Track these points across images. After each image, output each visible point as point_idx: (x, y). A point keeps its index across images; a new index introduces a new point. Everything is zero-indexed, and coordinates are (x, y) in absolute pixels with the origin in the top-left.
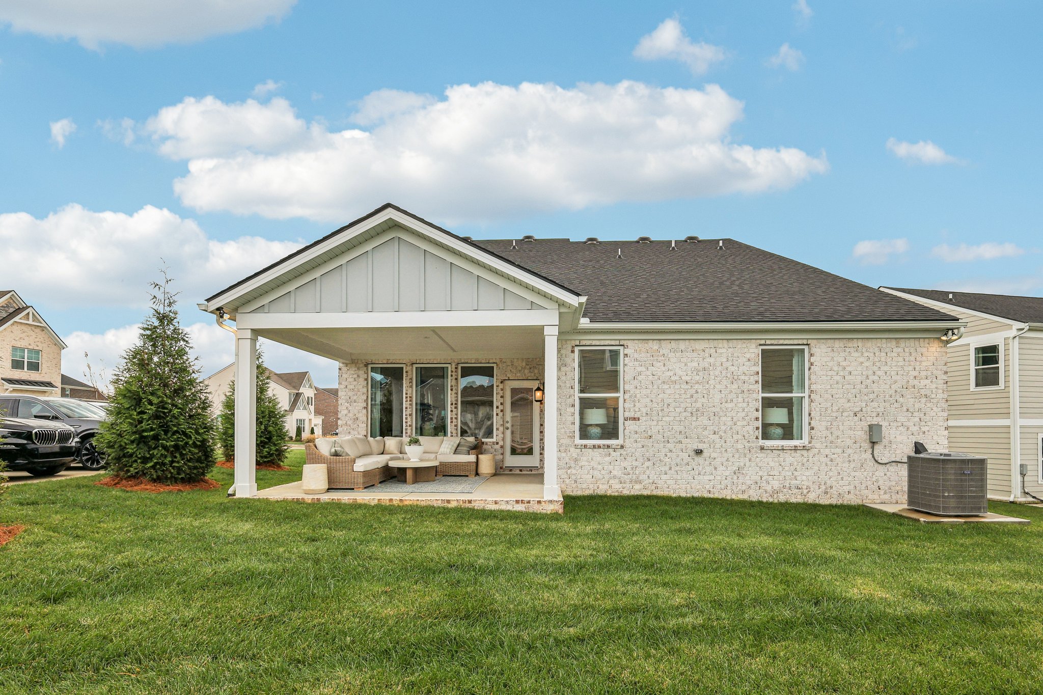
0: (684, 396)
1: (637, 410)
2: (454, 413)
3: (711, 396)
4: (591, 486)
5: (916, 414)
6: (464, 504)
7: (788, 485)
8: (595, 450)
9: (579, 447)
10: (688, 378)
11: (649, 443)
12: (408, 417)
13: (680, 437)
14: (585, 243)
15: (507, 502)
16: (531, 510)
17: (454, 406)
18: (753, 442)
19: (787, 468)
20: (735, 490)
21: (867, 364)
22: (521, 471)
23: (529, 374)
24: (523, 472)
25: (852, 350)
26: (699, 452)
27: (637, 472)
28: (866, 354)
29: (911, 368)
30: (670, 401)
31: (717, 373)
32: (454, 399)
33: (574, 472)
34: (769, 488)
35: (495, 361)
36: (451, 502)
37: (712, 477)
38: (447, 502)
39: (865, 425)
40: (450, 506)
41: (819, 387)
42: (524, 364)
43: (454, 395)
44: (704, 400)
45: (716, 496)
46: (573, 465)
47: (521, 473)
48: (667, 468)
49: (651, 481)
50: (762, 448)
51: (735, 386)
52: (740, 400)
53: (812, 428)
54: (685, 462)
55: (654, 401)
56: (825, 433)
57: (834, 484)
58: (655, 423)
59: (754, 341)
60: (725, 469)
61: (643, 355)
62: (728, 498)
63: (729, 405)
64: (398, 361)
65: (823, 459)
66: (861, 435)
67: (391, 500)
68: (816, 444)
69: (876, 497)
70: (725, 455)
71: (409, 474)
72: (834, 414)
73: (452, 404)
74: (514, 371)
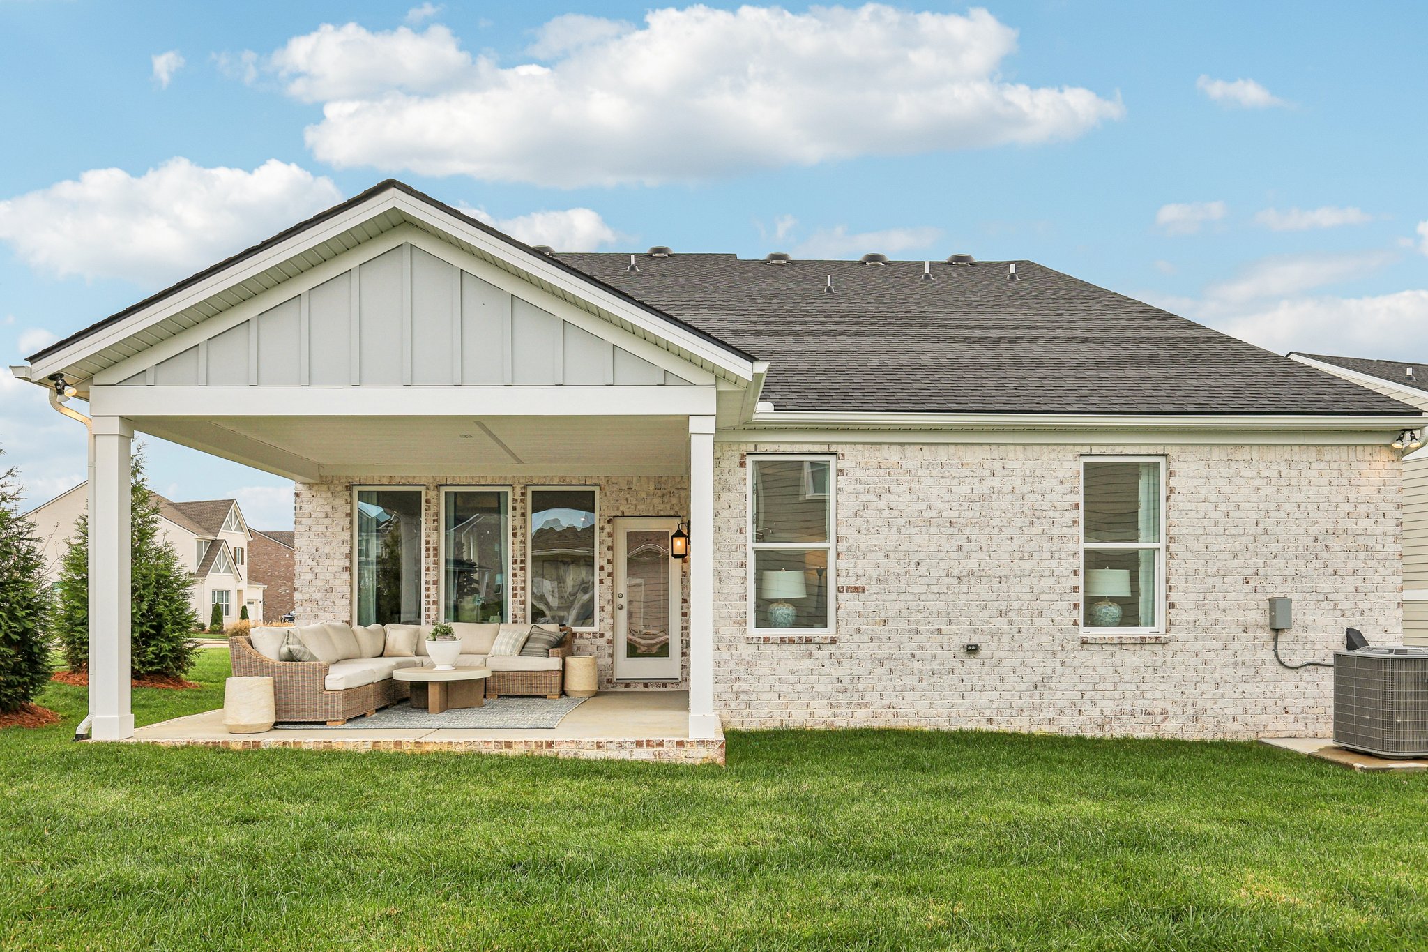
0: (945, 547)
1: (861, 572)
2: (519, 578)
3: (995, 547)
4: (777, 713)
5: (1349, 579)
6: (539, 750)
7: (1129, 708)
8: (784, 647)
9: (755, 641)
10: (953, 515)
11: (882, 633)
12: (431, 585)
13: (939, 623)
14: (765, 262)
15: (620, 744)
16: (665, 759)
17: (519, 565)
18: (1068, 631)
19: (1127, 678)
20: (1037, 718)
21: (1267, 490)
22: (646, 686)
23: (662, 506)
24: (651, 689)
25: (1241, 465)
26: (972, 650)
27: (861, 687)
28: (1265, 473)
29: (1341, 498)
30: (922, 556)
31: (1006, 505)
32: (518, 553)
33: (745, 687)
34: (1096, 713)
35: (596, 481)
36: (514, 746)
37: (995, 695)
38: (506, 747)
39: (1262, 599)
40: (511, 753)
41: (1184, 531)
42: (652, 487)
43: (519, 546)
44: (983, 555)
45: (1003, 728)
46: (743, 675)
47: (646, 690)
48: (915, 679)
49: (886, 703)
50: (1084, 642)
51: (1037, 529)
52: (1046, 554)
53: (1172, 606)
54: (947, 667)
55: (892, 556)
56: (1194, 613)
57: (1209, 704)
58: (893, 597)
59: (1071, 447)
60: (1018, 679)
61: (872, 472)
62: (1025, 731)
63: (1027, 564)
64: (410, 481)
65: (1193, 662)
66: (1257, 617)
67: (398, 743)
68: (1178, 632)
69: (1280, 726)
70: (1019, 654)
71: (434, 695)
72: (1210, 580)
73: (515, 562)
74: (633, 500)
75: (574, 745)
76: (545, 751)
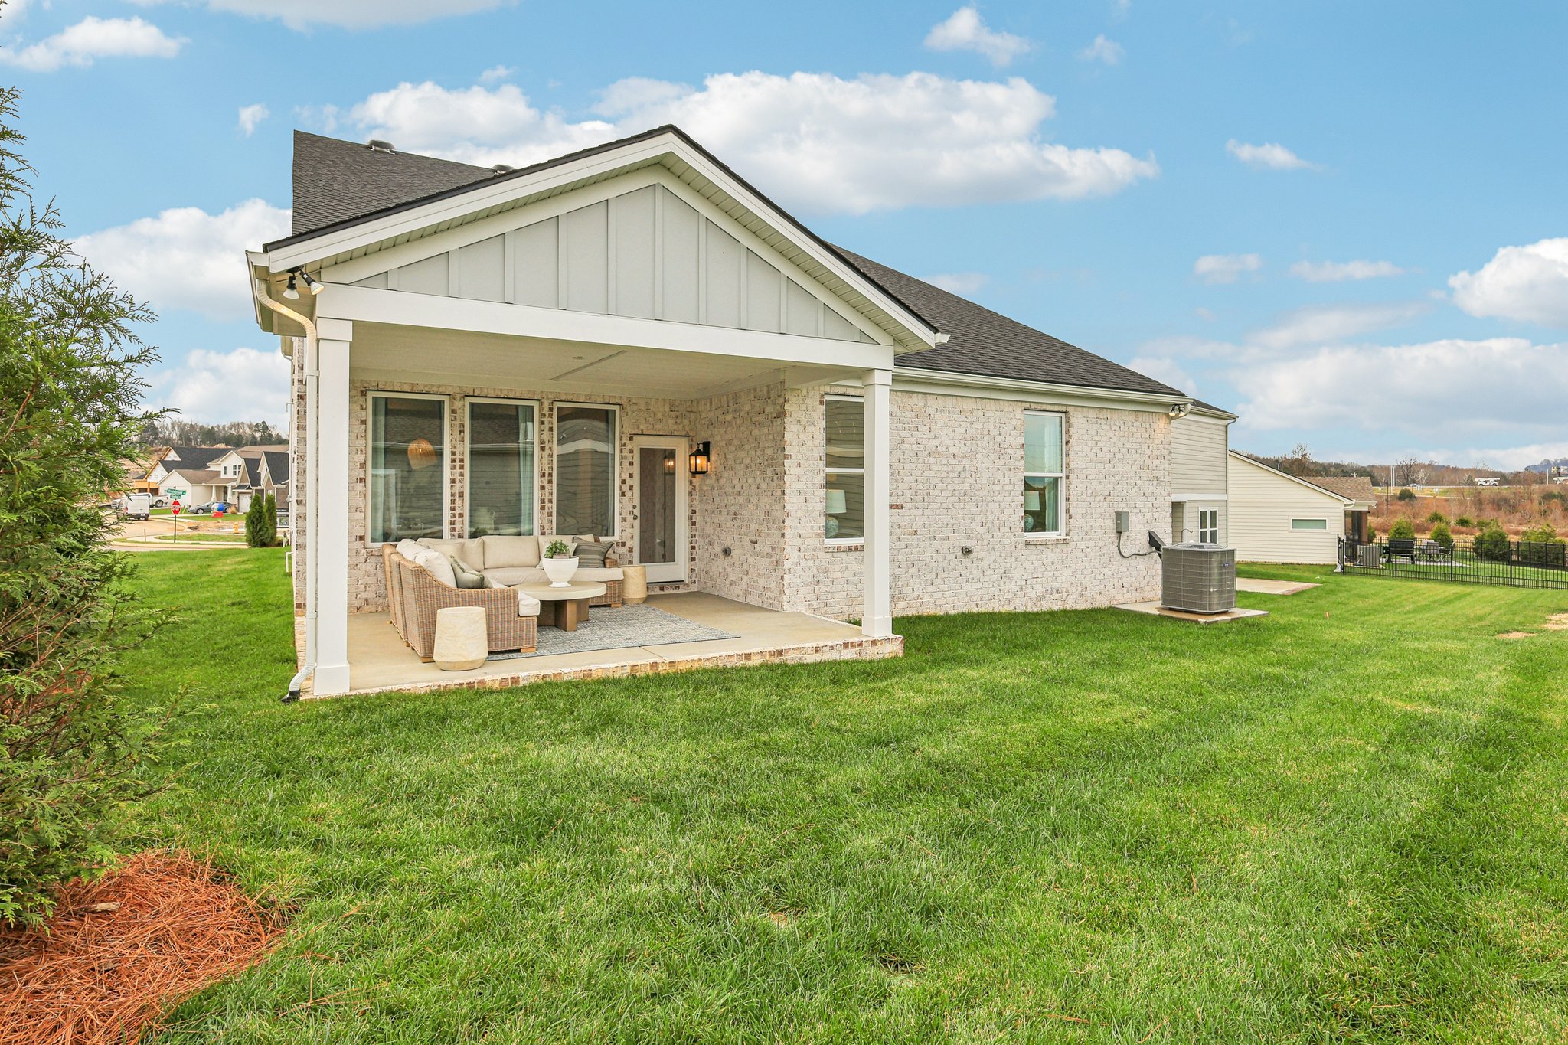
0: (951, 474)
1: (900, 493)
2: (547, 491)
3: (979, 475)
4: (845, 609)
5: (1150, 499)
7: (1050, 589)
8: (850, 554)
9: (831, 550)
10: (953, 449)
11: (913, 540)
12: (457, 498)
13: (947, 532)
16: (864, 656)
17: (547, 478)
18: (1019, 535)
19: (1049, 568)
20: (1002, 600)
21: (1114, 439)
23: (675, 427)
25: (1103, 422)
26: (967, 552)
27: (900, 584)
28: (1114, 428)
29: (1146, 446)
30: (937, 480)
31: (985, 443)
32: (547, 467)
33: (824, 589)
34: (1033, 594)
35: (619, 401)
36: (753, 657)
37: (979, 585)
38: (746, 658)
39: (1112, 511)
40: (750, 663)
41: (1077, 466)
42: (667, 409)
43: (546, 460)
44: (972, 480)
45: (984, 610)
46: (822, 579)
48: (933, 575)
49: (916, 595)
50: (1028, 544)
51: (1002, 462)
52: (1007, 480)
53: (1070, 517)
54: (953, 565)
55: (919, 481)
56: (1082, 522)
57: (1088, 584)
58: (920, 512)
59: (1019, 403)
60: (992, 572)
61: (907, 414)
62: (996, 610)
63: (997, 487)
64: (435, 389)
65: (1081, 555)
66: (1110, 524)
68: (1074, 536)
69: (1121, 597)
70: (992, 553)
72: (1088, 499)
73: (543, 475)
74: (651, 420)
75: (798, 651)
76: (777, 660)
